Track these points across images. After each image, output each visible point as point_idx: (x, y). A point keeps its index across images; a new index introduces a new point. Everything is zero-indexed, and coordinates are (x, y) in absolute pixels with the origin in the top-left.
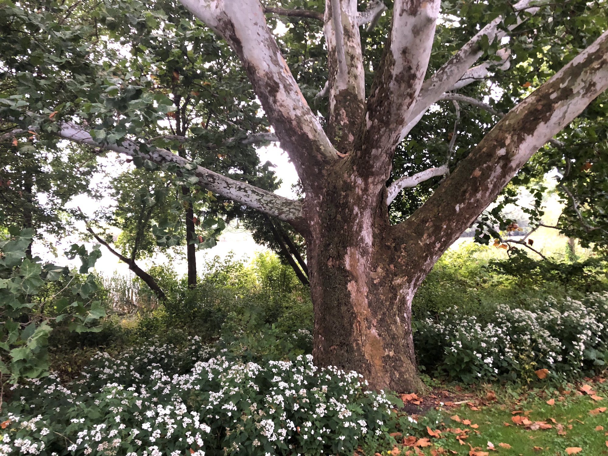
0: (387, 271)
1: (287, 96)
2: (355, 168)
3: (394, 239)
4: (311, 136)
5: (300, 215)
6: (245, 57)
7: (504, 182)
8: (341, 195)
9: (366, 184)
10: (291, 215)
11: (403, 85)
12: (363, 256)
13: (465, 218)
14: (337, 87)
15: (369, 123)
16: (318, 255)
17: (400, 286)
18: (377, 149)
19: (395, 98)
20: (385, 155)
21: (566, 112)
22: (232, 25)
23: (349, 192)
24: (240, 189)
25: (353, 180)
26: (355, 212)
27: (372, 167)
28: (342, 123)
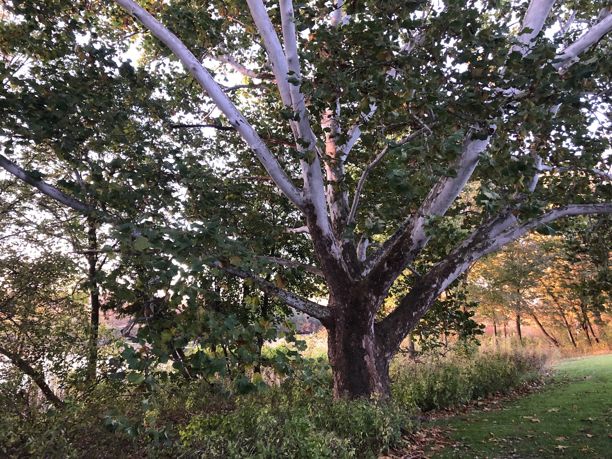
0: (382, 349)
2: (372, 290)
5: (330, 315)
6: (317, 224)
8: (361, 305)
9: (378, 299)
10: (323, 315)
12: (371, 340)
14: (344, 241)
22: (314, 207)
23: (367, 303)
24: (293, 297)
25: (370, 296)
26: (369, 315)
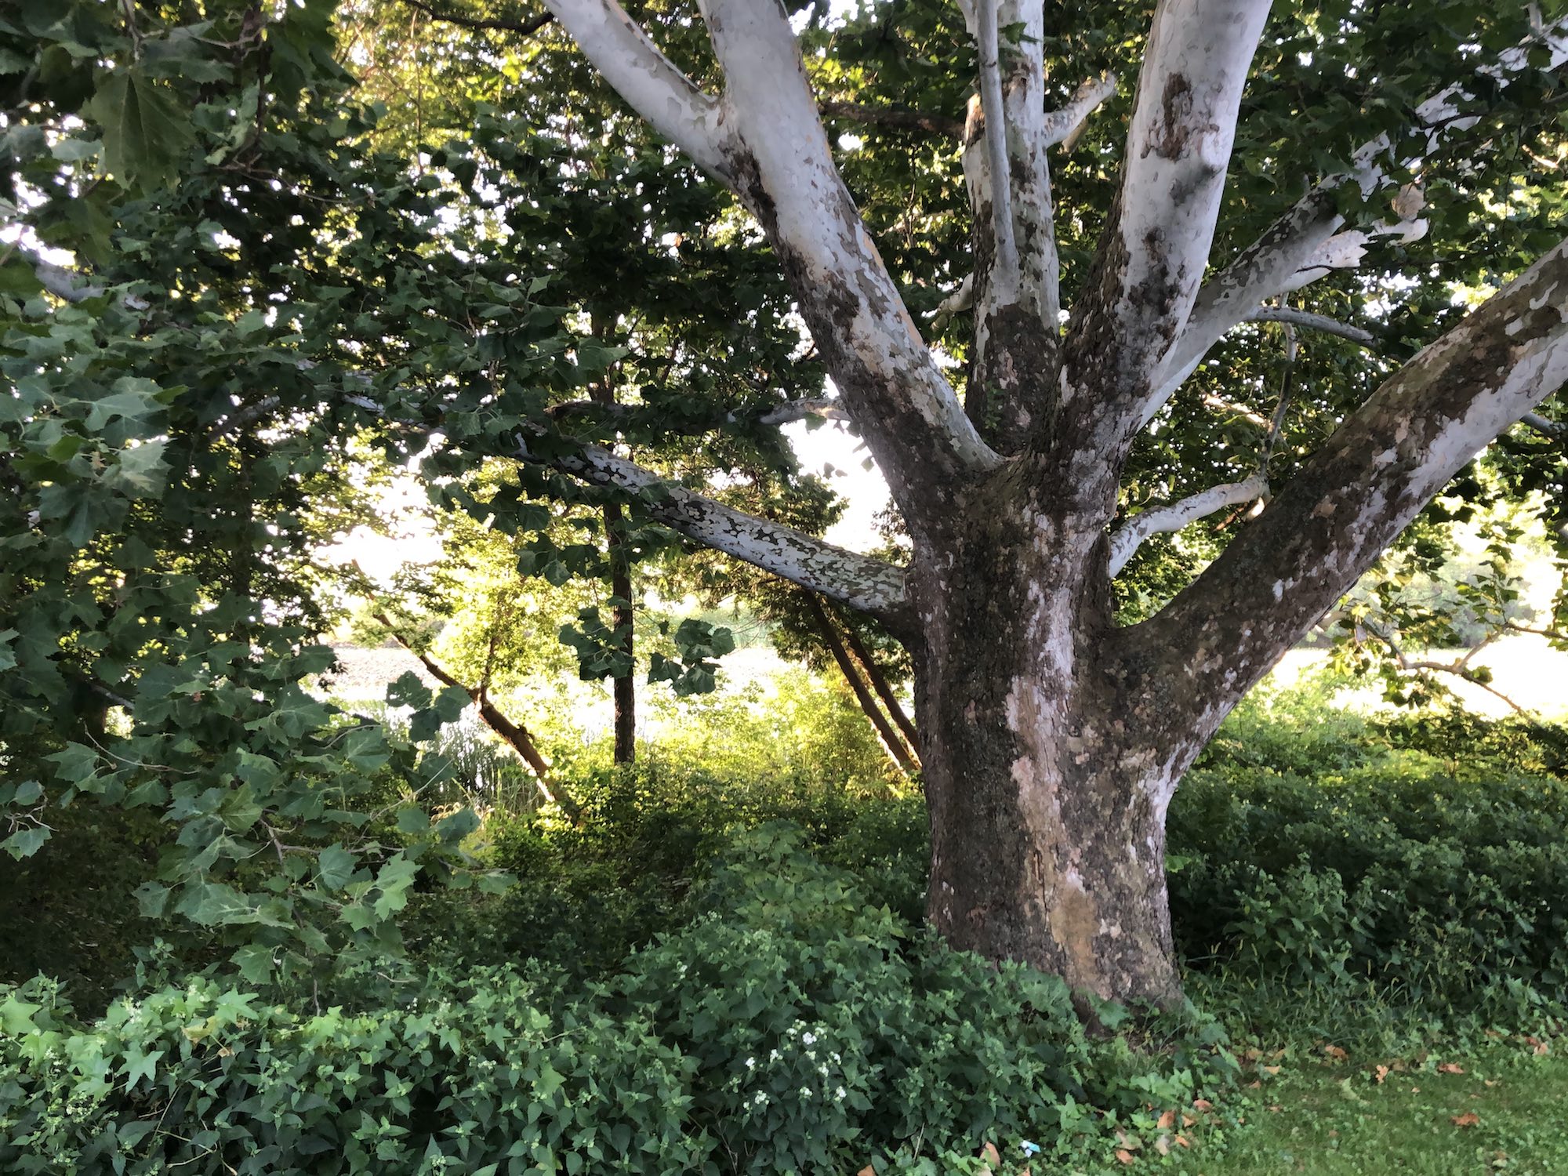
0: (1108, 736)
1: (876, 325)
2: (1033, 492)
3: (1126, 663)
4: (929, 417)
5: (901, 598)
6: (782, 235)
7: (1393, 528)
8: (998, 554)
9: (1060, 529)
10: (879, 598)
11: (1147, 311)
12: (1049, 699)
13: (1297, 614)
14: (993, 300)
15: (1067, 392)
16: (943, 694)
17: (1138, 772)
18: (1086, 450)
19: (1129, 338)
20: (1104, 464)
21: (1542, 368)
22: (755, 165)
23: (1019, 549)
24: (761, 535)
25: (1027, 519)
26: (1031, 596)
27: (1075, 491)
28: (1003, 383)
